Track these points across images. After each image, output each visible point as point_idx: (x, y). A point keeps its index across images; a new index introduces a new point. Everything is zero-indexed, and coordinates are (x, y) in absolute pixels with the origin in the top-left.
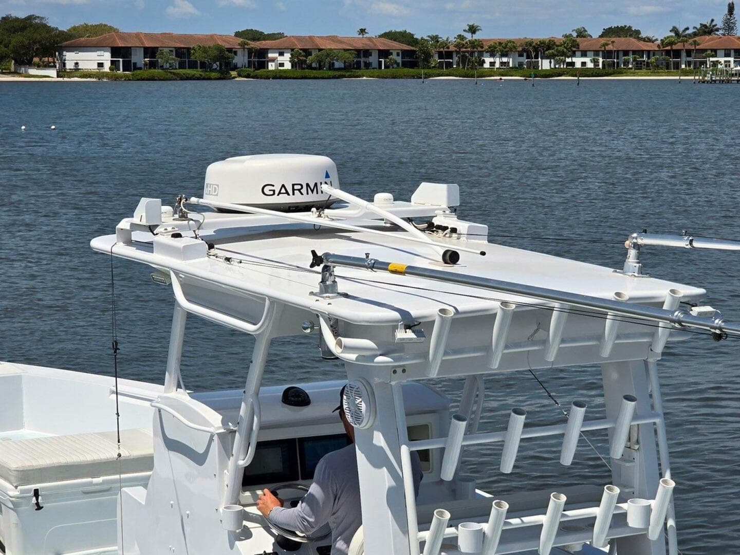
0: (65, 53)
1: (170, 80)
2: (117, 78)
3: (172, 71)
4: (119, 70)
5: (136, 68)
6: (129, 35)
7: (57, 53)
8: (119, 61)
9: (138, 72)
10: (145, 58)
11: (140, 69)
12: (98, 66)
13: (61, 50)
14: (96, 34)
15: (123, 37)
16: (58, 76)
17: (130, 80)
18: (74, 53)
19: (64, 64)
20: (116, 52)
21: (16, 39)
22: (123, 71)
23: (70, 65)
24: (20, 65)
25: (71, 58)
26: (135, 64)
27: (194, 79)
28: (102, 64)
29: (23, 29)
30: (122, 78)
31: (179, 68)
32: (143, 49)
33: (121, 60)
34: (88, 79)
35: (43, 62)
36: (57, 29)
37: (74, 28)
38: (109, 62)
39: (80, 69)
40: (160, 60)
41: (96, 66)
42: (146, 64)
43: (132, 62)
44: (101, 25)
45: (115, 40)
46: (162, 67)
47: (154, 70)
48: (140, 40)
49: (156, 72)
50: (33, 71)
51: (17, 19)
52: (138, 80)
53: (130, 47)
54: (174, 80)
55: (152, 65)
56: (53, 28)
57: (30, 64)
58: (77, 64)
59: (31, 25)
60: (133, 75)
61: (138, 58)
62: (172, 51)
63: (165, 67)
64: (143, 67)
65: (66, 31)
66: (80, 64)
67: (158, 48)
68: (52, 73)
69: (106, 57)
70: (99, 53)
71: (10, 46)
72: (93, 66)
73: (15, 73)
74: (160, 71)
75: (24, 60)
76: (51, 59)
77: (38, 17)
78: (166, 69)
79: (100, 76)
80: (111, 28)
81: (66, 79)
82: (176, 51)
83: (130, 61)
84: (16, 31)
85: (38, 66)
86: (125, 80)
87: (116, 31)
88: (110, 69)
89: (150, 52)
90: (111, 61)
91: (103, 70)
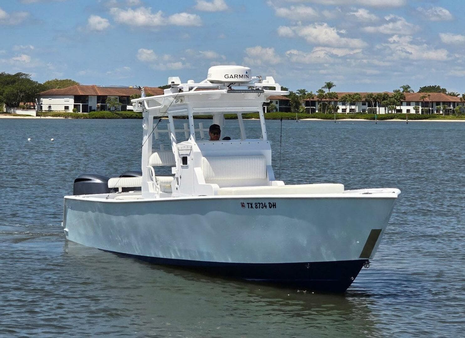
0: (42, 99)
1: (116, 118)
2: (78, 117)
3: (117, 112)
4: (80, 112)
5: (91, 110)
6: (87, 87)
7: (36, 99)
8: (80, 105)
9: (93, 112)
10: (97, 103)
11: (94, 110)
12: (65, 109)
13: (39, 97)
14: (64, 86)
15: (83, 88)
16: (37, 116)
17: (88, 118)
18: (48, 99)
19: (41, 107)
20: (78, 99)
21: (8, 90)
22: (82, 112)
23: (45, 108)
24: (11, 107)
25: (46, 102)
26: (91, 107)
27: (132, 118)
28: (68, 107)
29: (14, 82)
30: (82, 117)
31: (122, 111)
32: (96, 96)
33: (81, 104)
34: (58, 118)
35: (27, 105)
36: (37, 82)
37: (48, 82)
38: (73, 106)
39: (52, 111)
40: (108, 105)
41: (63, 109)
42: (98, 108)
43: (89, 106)
44: (67, 81)
45: (77, 91)
46: (109, 109)
47: (104, 112)
48: (95, 90)
49: (106, 112)
50: (19, 112)
51: (9, 76)
52: (93, 118)
53: (88, 96)
54: (118, 118)
55: (103, 108)
56: (34, 82)
57: (17, 106)
58: (50, 107)
59: (19, 80)
60: (89, 115)
61: (93, 103)
62: (117, 98)
63: (112, 109)
64: (96, 109)
65: (42, 84)
66: (52, 107)
67: (106, 96)
68: (33, 113)
69: (70, 102)
70: (66, 99)
71: (4, 94)
72: (61, 109)
73: (6, 113)
74: (108, 112)
75: (13, 104)
76: (32, 104)
77: (24, 74)
78: (113, 111)
79: (66, 115)
80: (74, 82)
81: (42, 117)
82: (119, 98)
83: (88, 105)
84: (8, 84)
85: (23, 108)
86: (84, 118)
87: (77, 84)
88: (74, 111)
89: (102, 99)
90: (74, 105)
91: (69, 112)
